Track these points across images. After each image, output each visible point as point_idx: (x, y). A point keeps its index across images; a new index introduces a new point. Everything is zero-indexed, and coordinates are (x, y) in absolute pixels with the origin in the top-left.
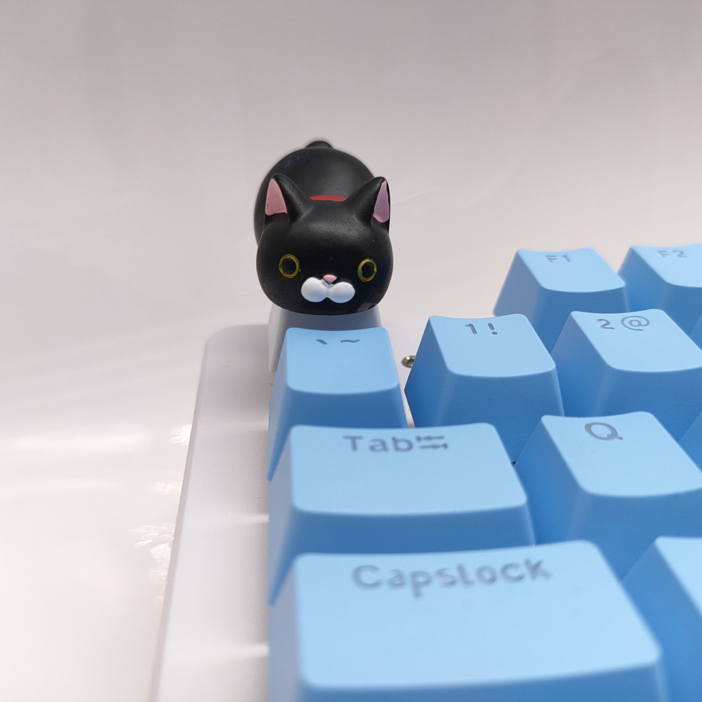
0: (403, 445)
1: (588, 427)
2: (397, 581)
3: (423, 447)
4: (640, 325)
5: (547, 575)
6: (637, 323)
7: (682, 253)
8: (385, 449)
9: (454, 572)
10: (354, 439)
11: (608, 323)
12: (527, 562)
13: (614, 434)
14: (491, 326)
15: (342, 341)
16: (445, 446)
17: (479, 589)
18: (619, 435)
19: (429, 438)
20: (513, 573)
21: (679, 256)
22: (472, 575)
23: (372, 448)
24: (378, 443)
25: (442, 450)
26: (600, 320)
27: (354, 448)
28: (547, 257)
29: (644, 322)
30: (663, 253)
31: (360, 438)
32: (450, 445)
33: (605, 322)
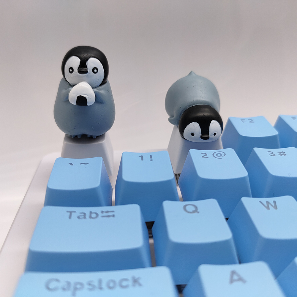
0: (94, 215)
1: (185, 207)
2: (66, 287)
3: (103, 216)
4: (221, 155)
5: (140, 285)
6: (219, 155)
7: (252, 120)
8: (85, 218)
9: (96, 284)
10: (71, 212)
12: (133, 277)
13: (196, 211)
14: (151, 157)
15: (81, 164)
16: (113, 216)
17: (106, 291)
18: (198, 211)
19: (107, 212)
20: (124, 283)
21: (250, 122)
22: (104, 285)
23: (79, 217)
24: (83, 214)
25: (111, 218)
26: (202, 153)
27: (70, 217)
29: (223, 154)
30: (243, 120)
31: (75, 212)
32: (116, 215)
33: (205, 155)
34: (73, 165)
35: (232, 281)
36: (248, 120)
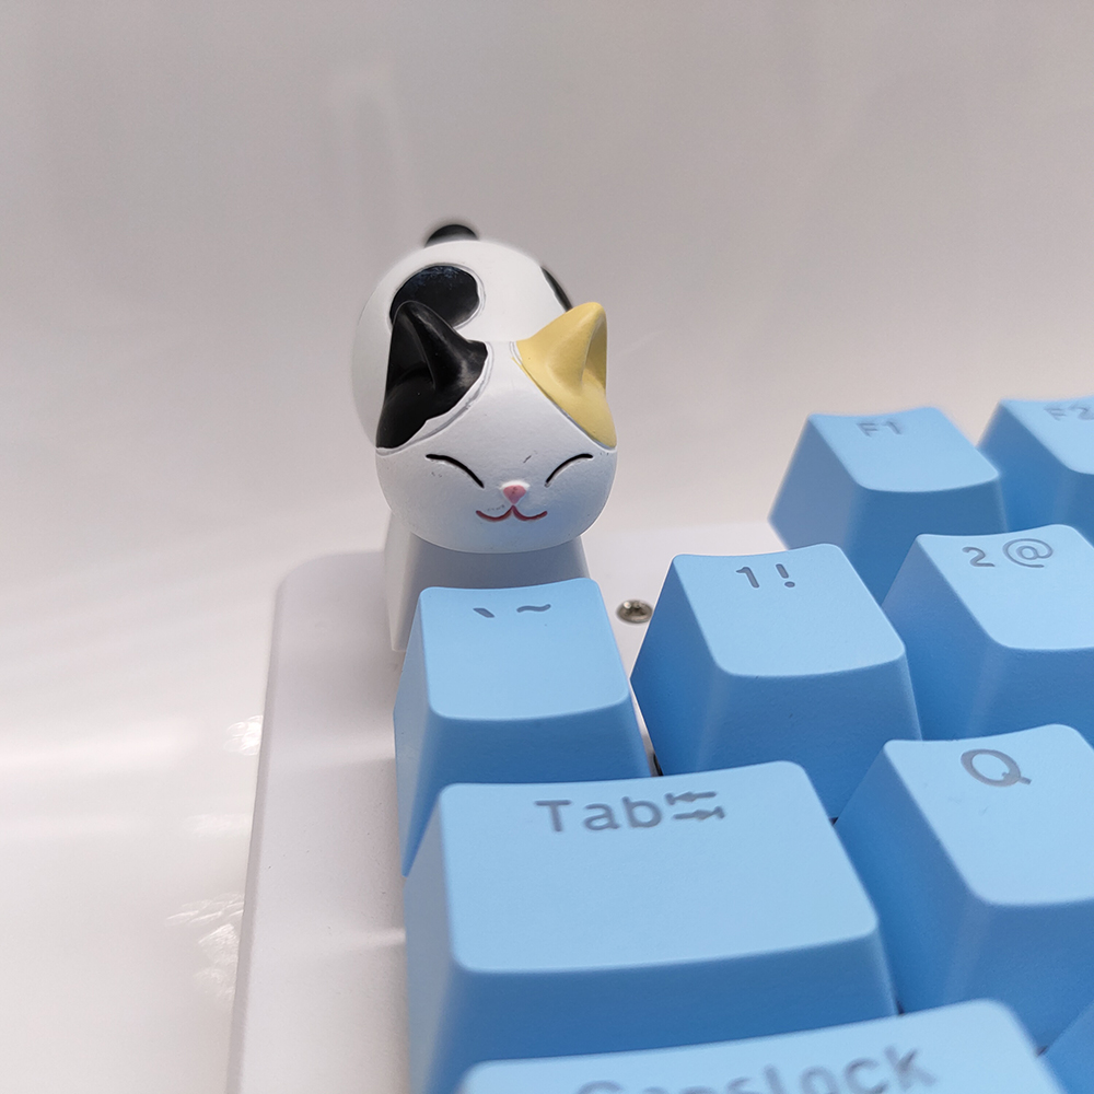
0: (644, 814)
1: (967, 759)
3: (679, 817)
4: (1037, 554)
5: (928, 1080)
6: (1032, 554)
7: (1086, 410)
8: (613, 825)
9: (760, 1086)
10: (554, 806)
11: (983, 555)
12: (890, 1053)
13: (1014, 775)
14: (780, 567)
15: (520, 610)
16: (719, 812)
18: (1023, 775)
19: (689, 797)
20: (867, 1079)
23: (588, 823)
24: (600, 812)
25: (714, 818)
26: (968, 549)
27: (558, 826)
28: (862, 425)
29: (1043, 551)
30: (1055, 411)
31: (566, 803)
32: (727, 810)
33: (976, 554)
34: (492, 616)
36: (1073, 408)
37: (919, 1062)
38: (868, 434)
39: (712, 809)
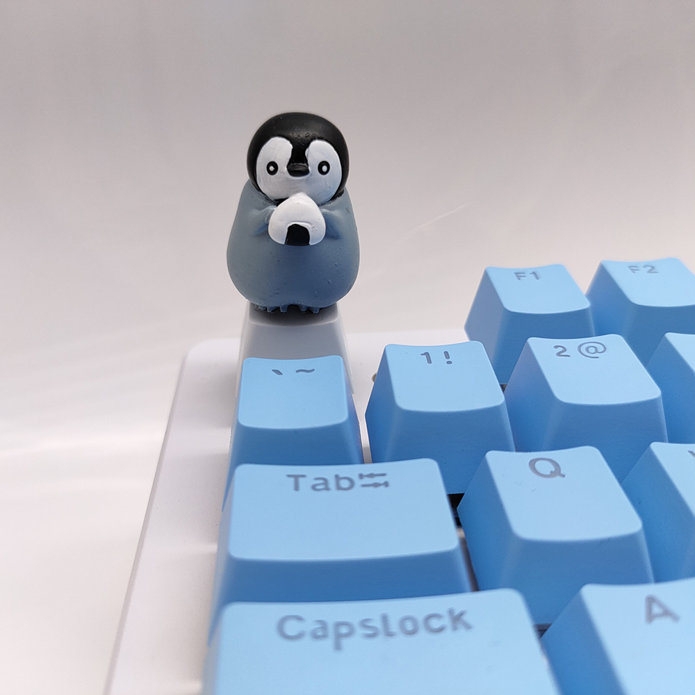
0: (345, 484)
1: (532, 464)
2: (320, 633)
3: (364, 486)
4: (597, 351)
5: (468, 627)
6: (592, 350)
7: (653, 268)
8: (327, 489)
9: (377, 623)
10: (296, 477)
11: (565, 350)
12: (451, 612)
13: (557, 472)
14: (447, 355)
15: (297, 371)
16: (386, 484)
17: (401, 639)
18: (562, 472)
19: (371, 476)
20: (435, 624)
21: (650, 271)
22: (394, 627)
23: (314, 488)
24: (321, 481)
25: (382, 488)
26: (556, 347)
27: (297, 488)
28: (517, 274)
29: (601, 348)
30: (633, 268)
31: (304, 476)
32: (391, 483)
33: (561, 349)
34: (282, 374)
35: (650, 617)
36: (645, 266)
37: (465, 618)
38: (519, 279)
39: (382, 482)
